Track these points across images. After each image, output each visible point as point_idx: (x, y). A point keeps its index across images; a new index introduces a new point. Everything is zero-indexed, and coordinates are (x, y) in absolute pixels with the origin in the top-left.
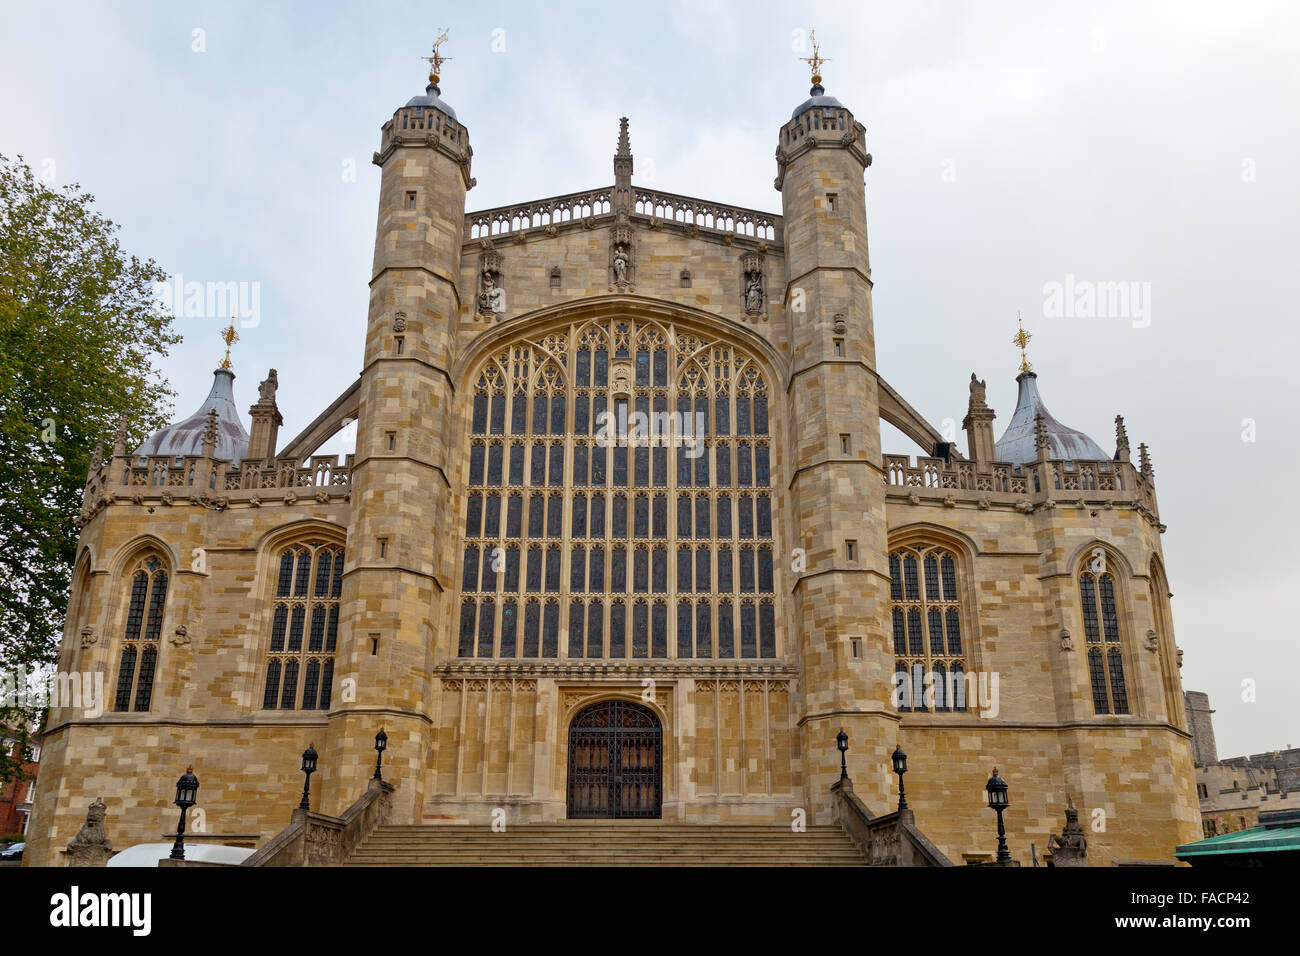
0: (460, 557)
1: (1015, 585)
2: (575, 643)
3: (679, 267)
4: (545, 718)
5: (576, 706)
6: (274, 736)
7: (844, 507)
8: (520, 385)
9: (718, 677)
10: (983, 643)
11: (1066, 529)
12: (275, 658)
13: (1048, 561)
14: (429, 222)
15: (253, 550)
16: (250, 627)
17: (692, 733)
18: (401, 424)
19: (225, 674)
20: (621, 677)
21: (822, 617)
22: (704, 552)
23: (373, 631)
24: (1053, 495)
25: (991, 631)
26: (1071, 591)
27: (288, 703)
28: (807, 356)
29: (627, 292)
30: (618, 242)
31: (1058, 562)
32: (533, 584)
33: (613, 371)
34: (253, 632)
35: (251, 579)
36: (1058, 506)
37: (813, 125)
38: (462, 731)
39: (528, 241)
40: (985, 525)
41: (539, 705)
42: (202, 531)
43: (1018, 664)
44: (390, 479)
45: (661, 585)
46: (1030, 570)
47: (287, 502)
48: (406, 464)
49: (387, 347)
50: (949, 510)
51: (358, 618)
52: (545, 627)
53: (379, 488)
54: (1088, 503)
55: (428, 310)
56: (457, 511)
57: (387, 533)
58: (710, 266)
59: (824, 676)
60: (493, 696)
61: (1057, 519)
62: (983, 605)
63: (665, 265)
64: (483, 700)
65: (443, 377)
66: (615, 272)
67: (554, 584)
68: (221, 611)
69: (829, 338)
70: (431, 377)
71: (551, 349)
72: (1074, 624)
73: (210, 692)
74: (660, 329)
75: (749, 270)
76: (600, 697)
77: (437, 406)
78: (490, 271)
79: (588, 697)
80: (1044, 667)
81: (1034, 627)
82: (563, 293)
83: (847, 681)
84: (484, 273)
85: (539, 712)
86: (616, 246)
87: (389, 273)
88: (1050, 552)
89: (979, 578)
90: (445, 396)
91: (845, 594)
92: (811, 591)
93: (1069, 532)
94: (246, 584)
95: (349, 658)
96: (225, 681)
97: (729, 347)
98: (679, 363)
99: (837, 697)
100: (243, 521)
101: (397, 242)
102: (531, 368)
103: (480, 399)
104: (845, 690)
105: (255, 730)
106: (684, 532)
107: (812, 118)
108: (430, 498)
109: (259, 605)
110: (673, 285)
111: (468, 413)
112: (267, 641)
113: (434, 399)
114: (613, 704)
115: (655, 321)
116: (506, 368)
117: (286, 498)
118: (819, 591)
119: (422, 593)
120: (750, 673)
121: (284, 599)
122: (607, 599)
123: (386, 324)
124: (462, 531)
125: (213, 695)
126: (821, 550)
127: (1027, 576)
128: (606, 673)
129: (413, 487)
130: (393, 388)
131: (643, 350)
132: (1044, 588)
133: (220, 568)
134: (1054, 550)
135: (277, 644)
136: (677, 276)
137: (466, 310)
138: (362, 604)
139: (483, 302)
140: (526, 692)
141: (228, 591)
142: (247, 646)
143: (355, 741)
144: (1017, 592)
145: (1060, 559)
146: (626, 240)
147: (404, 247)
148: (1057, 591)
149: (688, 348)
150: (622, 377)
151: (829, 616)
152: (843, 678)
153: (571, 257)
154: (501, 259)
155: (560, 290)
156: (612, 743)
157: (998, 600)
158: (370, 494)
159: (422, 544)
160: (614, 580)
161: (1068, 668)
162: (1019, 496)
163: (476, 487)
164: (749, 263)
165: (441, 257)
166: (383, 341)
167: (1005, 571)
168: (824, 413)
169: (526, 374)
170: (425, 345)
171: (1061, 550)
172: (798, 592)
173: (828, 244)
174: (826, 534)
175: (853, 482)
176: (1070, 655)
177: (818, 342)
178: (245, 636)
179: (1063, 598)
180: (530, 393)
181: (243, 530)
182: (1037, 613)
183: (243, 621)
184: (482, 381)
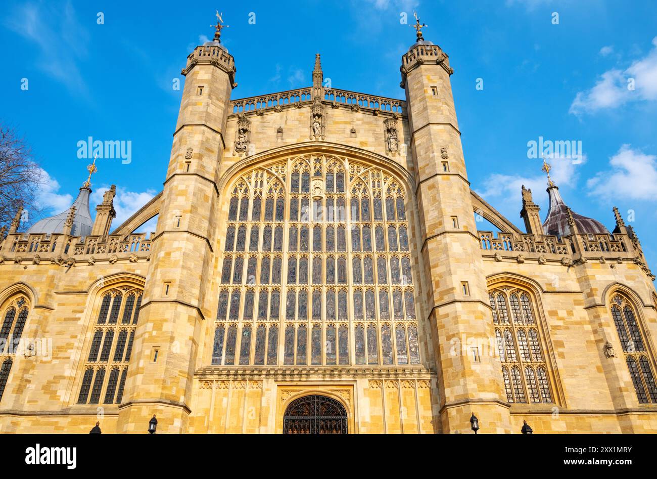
0: (216, 297)
1: (570, 313)
2: (289, 354)
3: (349, 127)
4: (268, 408)
5: (289, 400)
6: (82, 423)
7: (458, 260)
8: (258, 192)
9: (384, 377)
10: (555, 352)
11: (596, 276)
12: (90, 366)
13: (588, 297)
14: (210, 101)
15: (86, 292)
16: (76, 344)
17: (368, 420)
18: (185, 212)
19: (55, 377)
20: (319, 378)
21: (450, 334)
22: (371, 292)
23: (155, 345)
24: (585, 255)
25: (560, 344)
26: (606, 316)
27: (95, 400)
28: (427, 172)
29: (320, 140)
30: (315, 114)
31: (595, 297)
32: (263, 315)
33: (313, 184)
34: (78, 348)
35: (82, 312)
36: (588, 261)
37: (420, 53)
38: (211, 419)
39: (265, 113)
40: (545, 274)
41: (264, 399)
42: (55, 280)
43: (582, 367)
44: (176, 244)
45: (344, 314)
46: (577, 303)
47: (111, 262)
48: (186, 235)
49: (181, 168)
50: (521, 265)
51: (147, 336)
52: (269, 343)
53: (168, 250)
54: (607, 259)
55: (206, 148)
56: (216, 267)
57: (170, 278)
58: (367, 126)
59: (456, 375)
60: (233, 393)
61: (590, 269)
62: (551, 326)
63: (342, 126)
64: (226, 395)
65: (212, 185)
66: (314, 129)
67: (275, 315)
68: (60, 333)
69: (439, 161)
70: (205, 185)
71: (276, 172)
72: (614, 339)
73: (43, 391)
74: (339, 161)
75: (390, 128)
76: (305, 393)
77: (208, 202)
78: (243, 129)
79: (297, 393)
80: (599, 369)
81: (587, 341)
82: (284, 141)
83: (472, 378)
84: (239, 130)
85: (264, 404)
86: (314, 116)
87: (185, 127)
88: (589, 291)
89: (547, 308)
90: (213, 196)
91: (463, 317)
92: (441, 316)
93: (599, 277)
94: (78, 315)
95: (138, 364)
96: (54, 382)
97: (379, 170)
98: (351, 180)
99: (466, 390)
100: (82, 273)
101: (191, 112)
102: (265, 182)
103: (234, 200)
104: (472, 386)
105: (69, 419)
106: (357, 279)
107: (420, 50)
108: (200, 257)
109: (85, 329)
110: (346, 136)
111: (226, 208)
112: (87, 353)
113: (206, 197)
114: (313, 398)
115: (336, 156)
116: (250, 182)
117: (111, 259)
118: (447, 315)
119: (190, 318)
120: (405, 374)
121: (101, 325)
122: (310, 324)
123: (181, 155)
124: (219, 280)
125: (44, 393)
126: (446, 288)
127: (577, 307)
128: (310, 374)
129: (190, 250)
130: (182, 190)
131: (330, 173)
132: (589, 314)
133: (63, 305)
134: (591, 289)
135: (93, 357)
136: (349, 132)
137: (228, 150)
138: (150, 325)
139: (239, 146)
140: (255, 389)
141: (66, 320)
142: (72, 358)
143: (135, 425)
144: (572, 317)
145: (596, 295)
146: (319, 113)
147: (195, 114)
148: (597, 317)
149: (356, 171)
150: (318, 188)
151: (455, 332)
152: (469, 376)
153: (289, 123)
154: (249, 123)
155: (282, 139)
156: (313, 427)
157: (561, 323)
158: (162, 254)
159: (192, 286)
160: (314, 311)
161: (615, 370)
162: (563, 255)
163: (229, 252)
164: (389, 124)
165: (215, 120)
166: (179, 164)
167: (562, 303)
168: (440, 203)
169: (261, 186)
170: (203, 167)
171: (596, 289)
172: (432, 318)
173: (434, 112)
174: (448, 278)
175: (462, 245)
176: (614, 360)
177: (433, 164)
178: (72, 351)
179: (603, 321)
180: (264, 197)
181: (81, 280)
182: (587, 332)
183: (72, 341)
184: (236, 191)
